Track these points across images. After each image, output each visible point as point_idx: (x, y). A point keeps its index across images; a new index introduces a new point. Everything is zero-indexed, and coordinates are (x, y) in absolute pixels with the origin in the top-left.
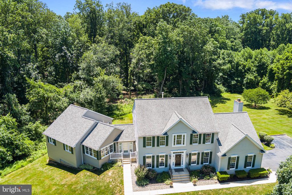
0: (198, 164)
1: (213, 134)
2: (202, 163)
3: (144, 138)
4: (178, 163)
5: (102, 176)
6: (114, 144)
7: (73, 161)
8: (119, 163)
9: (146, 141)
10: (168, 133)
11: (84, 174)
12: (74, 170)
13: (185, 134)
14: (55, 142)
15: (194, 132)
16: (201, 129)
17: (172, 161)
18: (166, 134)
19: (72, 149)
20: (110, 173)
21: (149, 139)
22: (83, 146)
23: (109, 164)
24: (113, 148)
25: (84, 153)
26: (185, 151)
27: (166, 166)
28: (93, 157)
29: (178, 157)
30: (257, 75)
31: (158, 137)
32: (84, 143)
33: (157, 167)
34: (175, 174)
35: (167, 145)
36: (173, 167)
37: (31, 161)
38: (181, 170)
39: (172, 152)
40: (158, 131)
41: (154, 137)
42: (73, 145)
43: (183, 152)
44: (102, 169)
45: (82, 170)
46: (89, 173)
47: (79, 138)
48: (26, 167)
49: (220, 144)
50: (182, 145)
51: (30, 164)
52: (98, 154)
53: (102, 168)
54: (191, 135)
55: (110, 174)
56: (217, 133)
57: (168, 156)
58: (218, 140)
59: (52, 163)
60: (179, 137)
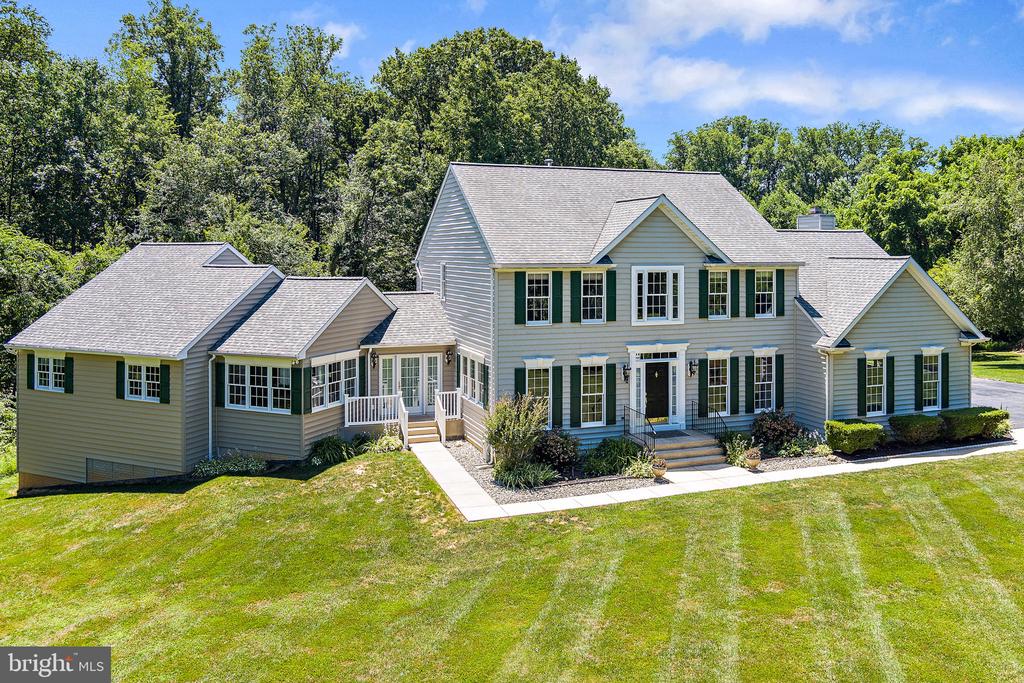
0: (735, 410)
1: (780, 273)
2: (749, 409)
3: (519, 280)
4: (658, 403)
5: (321, 481)
6: (363, 359)
7: (166, 438)
8: (390, 440)
9: (528, 296)
10: (614, 263)
13: (680, 270)
14: (67, 374)
15: (713, 262)
17: (633, 395)
18: (606, 260)
21: (540, 286)
23: (344, 442)
24: (358, 381)
25: (219, 402)
26: (680, 349)
27: (611, 421)
28: (268, 408)
29: (658, 377)
31: (575, 278)
32: (223, 349)
33: (575, 423)
35: (612, 316)
36: (637, 423)
39: (635, 351)
40: (573, 248)
41: (557, 278)
42: (175, 351)
43: (673, 355)
44: (317, 461)
47: (199, 326)
50: (669, 320)
52: (298, 383)
53: (310, 456)
54: (703, 274)
55: (360, 472)
56: (795, 271)
57: (619, 372)
58: (800, 300)
60: (657, 281)
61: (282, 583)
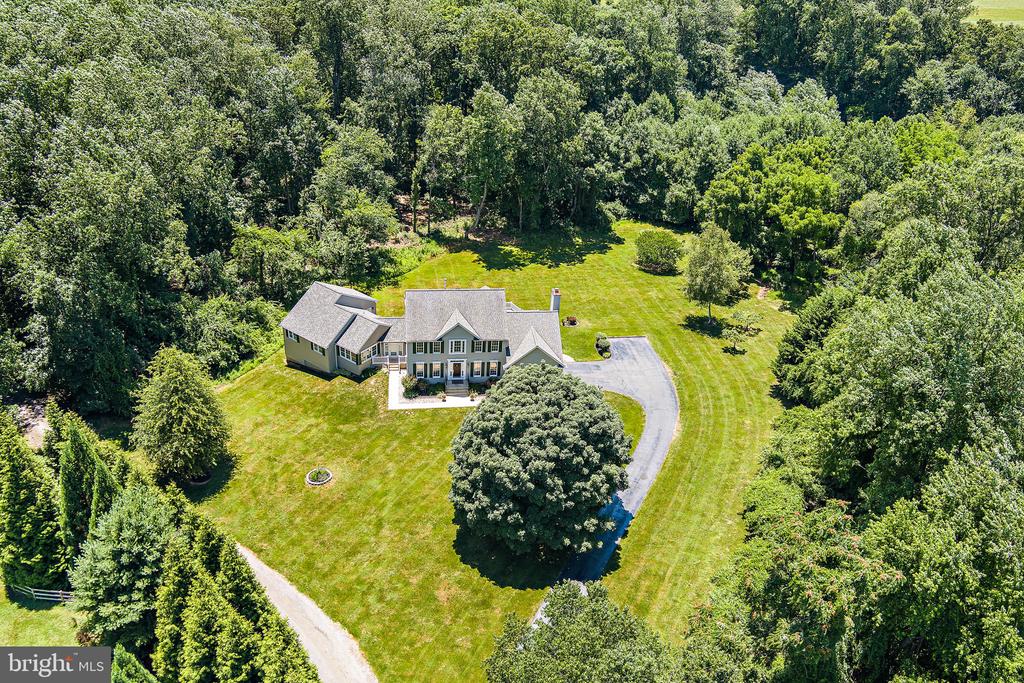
0: (483, 375)
1: (501, 342)
2: (488, 375)
3: (414, 344)
4: (457, 373)
5: (362, 385)
6: (379, 345)
7: (325, 365)
8: (384, 370)
9: (416, 347)
10: (444, 339)
11: (339, 381)
12: (328, 377)
13: (465, 341)
14: (298, 337)
15: (476, 339)
16: (486, 334)
17: (450, 369)
18: (440, 339)
19: (323, 351)
20: (372, 381)
21: (420, 344)
22: (338, 347)
23: (371, 371)
24: (378, 351)
25: (338, 354)
26: (465, 360)
27: (442, 376)
28: (351, 360)
29: (457, 367)
30: (694, 187)
31: (431, 343)
32: (338, 343)
33: (431, 376)
34: (450, 387)
35: (442, 352)
36: (450, 377)
37: (261, 361)
38: (461, 382)
39: (449, 360)
40: (430, 336)
41: (426, 344)
42: (326, 346)
43: (463, 361)
44: (363, 376)
45: (336, 376)
46: (346, 380)
47: (333, 336)
48: (257, 369)
49: (508, 354)
50: (461, 353)
51: (261, 365)
52: (357, 358)
54: (473, 343)
55: (372, 383)
56: (507, 341)
57: (445, 365)
58: (508, 349)
59: (292, 364)
60: (458, 343)
61: (346, 421)
